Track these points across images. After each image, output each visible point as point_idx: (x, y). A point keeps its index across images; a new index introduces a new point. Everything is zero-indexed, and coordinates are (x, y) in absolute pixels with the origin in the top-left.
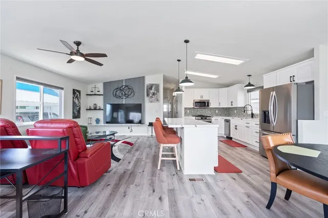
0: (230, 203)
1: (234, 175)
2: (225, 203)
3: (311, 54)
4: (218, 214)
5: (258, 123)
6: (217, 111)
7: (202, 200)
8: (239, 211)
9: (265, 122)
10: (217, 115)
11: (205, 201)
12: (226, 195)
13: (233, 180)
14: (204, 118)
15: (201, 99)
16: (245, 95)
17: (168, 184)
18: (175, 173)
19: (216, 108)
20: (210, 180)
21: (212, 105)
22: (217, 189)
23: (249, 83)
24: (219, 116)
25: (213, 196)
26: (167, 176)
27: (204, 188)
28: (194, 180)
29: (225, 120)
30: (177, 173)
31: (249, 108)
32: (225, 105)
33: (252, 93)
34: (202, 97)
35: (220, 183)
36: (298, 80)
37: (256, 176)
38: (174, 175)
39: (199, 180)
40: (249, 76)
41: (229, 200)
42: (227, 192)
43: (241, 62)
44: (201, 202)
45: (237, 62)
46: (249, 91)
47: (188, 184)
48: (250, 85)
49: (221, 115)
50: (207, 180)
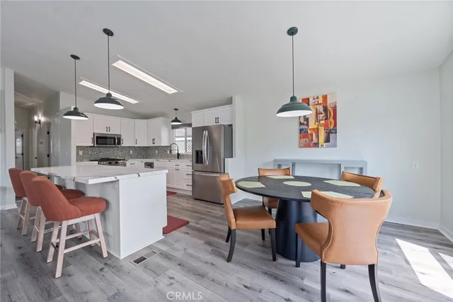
0: (200, 261)
1: (184, 229)
2: (196, 264)
3: (229, 101)
4: (198, 282)
5: (191, 164)
6: (131, 152)
7: (170, 278)
8: (212, 264)
9: (197, 162)
10: (132, 157)
11: (175, 277)
12: (191, 256)
13: (186, 235)
14: (113, 162)
15: (108, 133)
16: (169, 131)
17: (102, 290)
18: (103, 266)
19: (129, 147)
20: (164, 248)
21: (125, 143)
22: (178, 255)
23: (176, 118)
24: (134, 158)
25: (179, 265)
26: (90, 278)
27: (164, 263)
28: (142, 259)
29: (146, 163)
30: (106, 264)
31: (174, 147)
32: (144, 142)
33: (177, 130)
34: (108, 129)
35: (177, 245)
36: (222, 122)
37: (202, 221)
38: (101, 270)
39: (149, 255)
40: (176, 109)
41: (197, 258)
42: (190, 251)
43: (174, 91)
44: (172, 281)
45: (169, 90)
46: (174, 127)
47: (138, 270)
48: (176, 120)
49: (137, 158)
50: (159, 250)
